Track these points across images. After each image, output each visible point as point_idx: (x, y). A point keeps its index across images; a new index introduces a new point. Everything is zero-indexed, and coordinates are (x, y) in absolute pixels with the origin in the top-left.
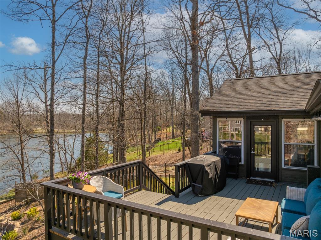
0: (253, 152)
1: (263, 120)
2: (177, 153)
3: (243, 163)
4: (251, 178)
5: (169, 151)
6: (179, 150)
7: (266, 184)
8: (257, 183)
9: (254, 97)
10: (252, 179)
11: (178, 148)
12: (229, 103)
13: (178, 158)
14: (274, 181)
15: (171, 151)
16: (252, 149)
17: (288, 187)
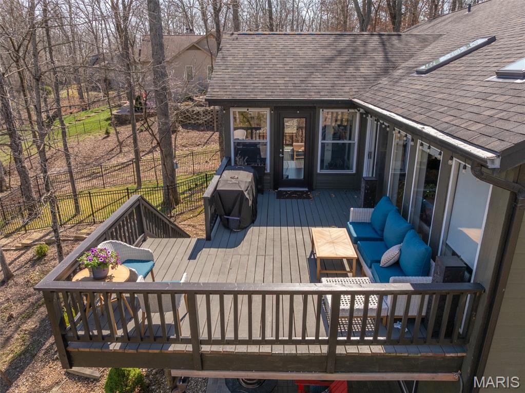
0: (281, 155)
1: (298, 112)
2: (104, 138)
3: (268, 171)
4: (279, 189)
5: (87, 136)
6: (107, 133)
7: (300, 195)
8: (290, 196)
9: (281, 74)
10: (280, 191)
11: (104, 130)
12: (247, 82)
13: (107, 148)
14: (307, 189)
15: (91, 136)
16: (281, 150)
17: (352, 209)
